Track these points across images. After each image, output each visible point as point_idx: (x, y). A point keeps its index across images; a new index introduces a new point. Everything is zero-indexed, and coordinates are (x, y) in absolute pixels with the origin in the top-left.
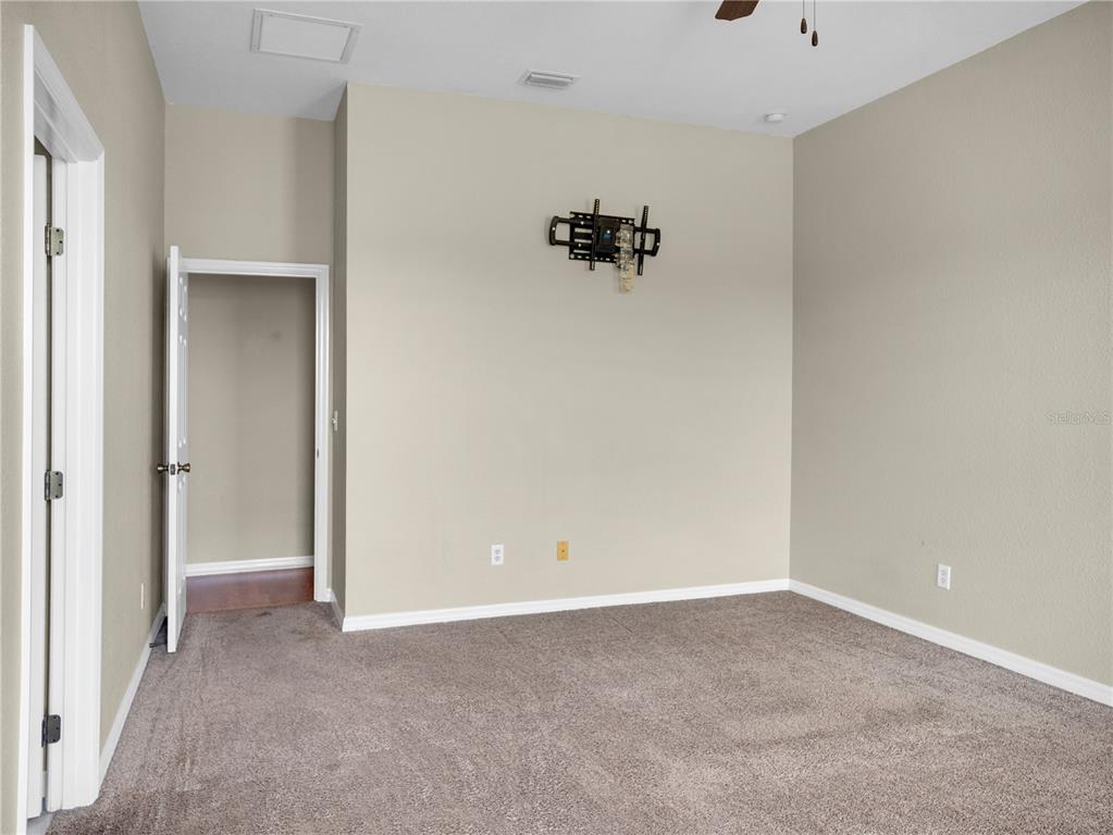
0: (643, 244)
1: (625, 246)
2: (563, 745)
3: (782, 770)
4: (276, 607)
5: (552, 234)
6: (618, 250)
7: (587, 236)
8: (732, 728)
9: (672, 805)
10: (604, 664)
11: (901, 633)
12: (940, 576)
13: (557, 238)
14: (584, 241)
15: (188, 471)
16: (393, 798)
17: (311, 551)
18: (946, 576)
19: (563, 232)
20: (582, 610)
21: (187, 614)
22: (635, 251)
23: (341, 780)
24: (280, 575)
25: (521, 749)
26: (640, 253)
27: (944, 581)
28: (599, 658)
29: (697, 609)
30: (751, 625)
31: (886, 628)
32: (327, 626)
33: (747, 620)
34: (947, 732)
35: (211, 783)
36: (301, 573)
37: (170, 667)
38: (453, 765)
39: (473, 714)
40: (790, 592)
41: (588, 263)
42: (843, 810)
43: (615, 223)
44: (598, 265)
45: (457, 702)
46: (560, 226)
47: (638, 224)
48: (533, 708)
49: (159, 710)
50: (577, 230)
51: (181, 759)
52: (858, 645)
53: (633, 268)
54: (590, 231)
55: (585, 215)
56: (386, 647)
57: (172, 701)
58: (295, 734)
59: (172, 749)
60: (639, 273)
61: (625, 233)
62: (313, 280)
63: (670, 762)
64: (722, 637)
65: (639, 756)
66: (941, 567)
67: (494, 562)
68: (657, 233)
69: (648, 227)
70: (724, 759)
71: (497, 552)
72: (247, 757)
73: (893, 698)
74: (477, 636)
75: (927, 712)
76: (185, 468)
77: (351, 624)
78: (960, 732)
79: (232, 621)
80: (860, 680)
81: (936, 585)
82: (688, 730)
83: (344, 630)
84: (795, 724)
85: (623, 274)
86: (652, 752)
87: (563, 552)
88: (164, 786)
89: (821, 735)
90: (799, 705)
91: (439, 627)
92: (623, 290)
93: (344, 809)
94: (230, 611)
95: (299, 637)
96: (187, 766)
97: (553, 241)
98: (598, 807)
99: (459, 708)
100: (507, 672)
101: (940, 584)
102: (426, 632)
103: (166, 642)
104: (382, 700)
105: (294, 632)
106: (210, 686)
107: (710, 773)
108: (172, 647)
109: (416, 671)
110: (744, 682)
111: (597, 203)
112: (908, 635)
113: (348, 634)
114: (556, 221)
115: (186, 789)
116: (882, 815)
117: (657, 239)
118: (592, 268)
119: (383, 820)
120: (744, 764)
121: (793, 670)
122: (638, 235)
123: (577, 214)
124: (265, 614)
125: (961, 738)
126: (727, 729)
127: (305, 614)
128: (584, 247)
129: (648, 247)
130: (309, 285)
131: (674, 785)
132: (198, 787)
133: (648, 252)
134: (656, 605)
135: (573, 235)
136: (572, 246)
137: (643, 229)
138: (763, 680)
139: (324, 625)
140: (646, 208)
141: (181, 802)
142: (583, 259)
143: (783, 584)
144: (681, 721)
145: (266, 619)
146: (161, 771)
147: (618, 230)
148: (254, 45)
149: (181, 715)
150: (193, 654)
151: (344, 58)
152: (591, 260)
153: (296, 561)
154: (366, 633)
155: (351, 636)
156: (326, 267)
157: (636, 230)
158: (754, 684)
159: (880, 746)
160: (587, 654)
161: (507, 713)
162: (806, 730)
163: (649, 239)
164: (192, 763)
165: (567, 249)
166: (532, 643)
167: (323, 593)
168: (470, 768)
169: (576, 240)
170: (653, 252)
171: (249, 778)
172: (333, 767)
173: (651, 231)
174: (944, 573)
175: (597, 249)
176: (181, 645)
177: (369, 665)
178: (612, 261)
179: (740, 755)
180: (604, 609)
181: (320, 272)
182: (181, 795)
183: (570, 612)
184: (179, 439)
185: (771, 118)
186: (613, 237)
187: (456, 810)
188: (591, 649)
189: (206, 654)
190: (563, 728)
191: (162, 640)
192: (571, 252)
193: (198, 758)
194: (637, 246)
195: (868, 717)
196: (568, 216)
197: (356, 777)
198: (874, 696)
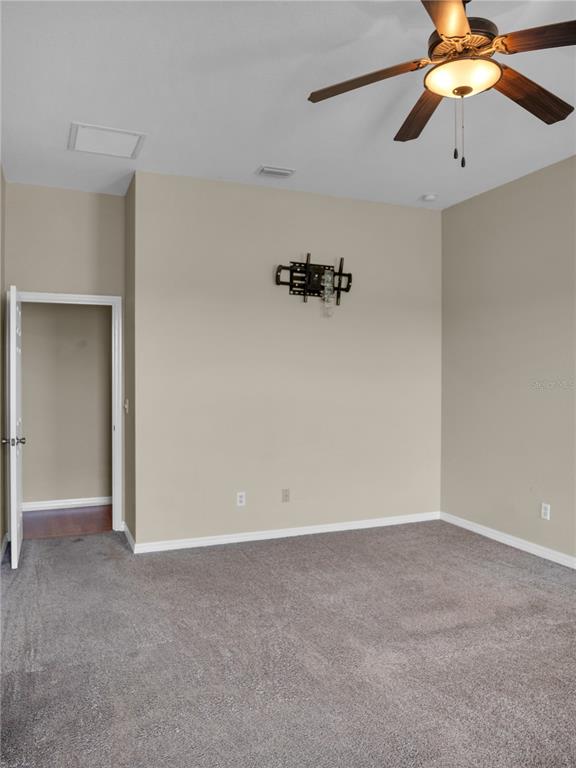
0: (340, 284)
1: (328, 285)
2: (291, 637)
3: (442, 653)
4: (86, 535)
5: (278, 277)
6: (323, 288)
7: (302, 279)
8: (407, 624)
9: (368, 681)
10: (317, 576)
11: (517, 550)
12: (543, 511)
13: (282, 279)
14: (300, 282)
15: (24, 443)
16: (176, 677)
17: (110, 493)
18: (547, 512)
19: (285, 276)
20: (300, 536)
21: (23, 540)
22: (335, 289)
23: (140, 664)
24: (88, 511)
25: (263, 641)
26: (338, 290)
27: (545, 514)
28: (313, 572)
29: (378, 534)
30: (416, 546)
31: (507, 546)
32: (123, 549)
33: (412, 542)
34: (550, 622)
35: (50, 666)
36: (102, 509)
37: (14, 580)
38: (217, 653)
39: (228, 615)
40: (441, 520)
41: (302, 297)
42: (484, 682)
43: (321, 270)
44: (309, 298)
45: (217, 606)
46: (283, 271)
47: (337, 270)
48: (270, 610)
49: (9, 611)
50: (295, 274)
51: (27, 648)
52: (488, 559)
53: (333, 300)
54: (304, 275)
55: (300, 264)
56: (164, 565)
57: (18, 605)
58: (105, 629)
59: (20, 640)
60: (338, 304)
61: (328, 277)
62: (110, 307)
63: (365, 648)
64: (396, 555)
65: (344, 645)
66: (544, 505)
67: (239, 504)
68: (349, 276)
69: (344, 272)
70: (402, 646)
71: (241, 497)
72: (73, 647)
73: (513, 598)
74: (228, 557)
75: (537, 608)
76: (22, 441)
77: (139, 548)
78: (559, 622)
79: (56, 546)
80: (491, 585)
81: (540, 516)
82: (376, 624)
83: (135, 552)
84: (448, 619)
85: (327, 305)
86: (352, 641)
87: (286, 497)
88: (17, 668)
89: (466, 626)
90: (451, 604)
91: (201, 549)
92: (327, 315)
93: (143, 686)
94: (53, 538)
95: (104, 557)
96: (32, 654)
97: (278, 282)
98: (317, 683)
99: (218, 611)
100: (251, 584)
101: (543, 516)
102: (193, 554)
103: (10, 561)
104: (165, 605)
105: (100, 553)
106: (44, 594)
107: (393, 656)
108: (15, 565)
109: (187, 583)
110: (413, 588)
111: (309, 255)
112: (521, 551)
113: (138, 555)
114: (281, 268)
115: (33, 670)
116: (509, 684)
117: (350, 281)
118: (305, 301)
119: (171, 694)
120: (415, 649)
121: (445, 579)
122: (337, 278)
123: (295, 263)
124: (79, 540)
125: (559, 626)
126: (403, 623)
127: (107, 540)
128: (300, 286)
129: (344, 285)
130: (107, 311)
131: (369, 666)
132: (41, 669)
133: (343, 290)
134: (350, 532)
135: (292, 278)
136: (291, 285)
137: (340, 274)
138: (425, 587)
139: (120, 548)
140: (342, 260)
141: (30, 680)
142: (299, 294)
143: (436, 515)
144: (371, 618)
145: (79, 544)
146: (14, 657)
147: (323, 274)
148: (71, 145)
149: (25, 616)
150: (30, 571)
151: (134, 155)
152: (305, 295)
153: (98, 501)
154: (150, 554)
155: (140, 556)
156: (120, 298)
157: (335, 274)
158: (420, 589)
159: (507, 633)
160: (305, 569)
161: (252, 613)
162: (456, 622)
163: (344, 280)
164: (35, 650)
165: (288, 287)
166: (267, 561)
167: (119, 524)
168: (229, 655)
169: (295, 281)
170: (347, 289)
171: (76, 663)
172: (134, 655)
173: (345, 275)
174: (546, 509)
175: (309, 287)
176: (21, 563)
177: (154, 578)
178: (319, 296)
179: (412, 642)
180: (314, 535)
181: (116, 302)
182: (30, 675)
183: (291, 537)
184: (17, 419)
185: (428, 198)
186: (320, 279)
187: (221, 686)
188: (307, 566)
189: (39, 569)
190: (291, 625)
191: (7, 560)
192: (291, 289)
193: (39, 648)
194: (336, 285)
195: (497, 613)
196: (289, 265)
197: (151, 662)
198: (501, 597)
